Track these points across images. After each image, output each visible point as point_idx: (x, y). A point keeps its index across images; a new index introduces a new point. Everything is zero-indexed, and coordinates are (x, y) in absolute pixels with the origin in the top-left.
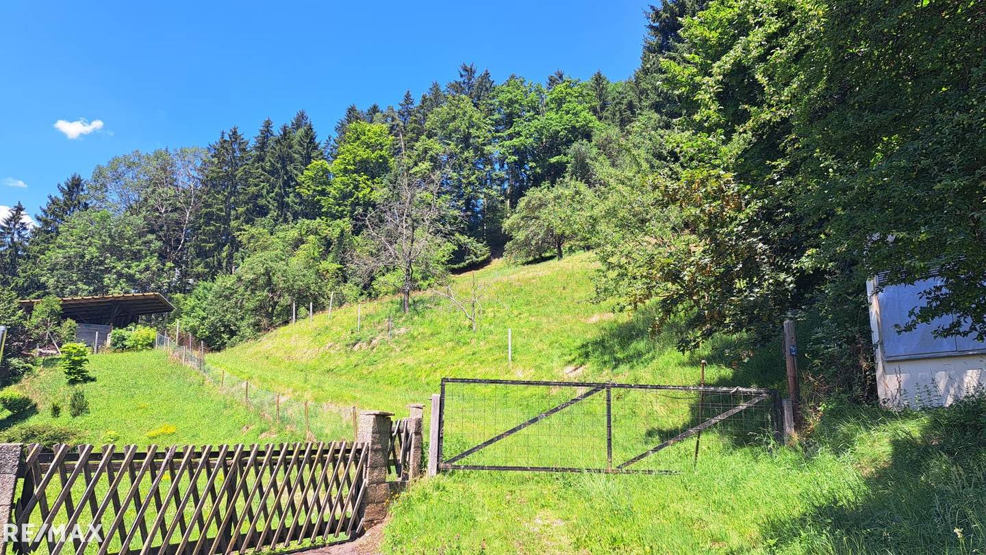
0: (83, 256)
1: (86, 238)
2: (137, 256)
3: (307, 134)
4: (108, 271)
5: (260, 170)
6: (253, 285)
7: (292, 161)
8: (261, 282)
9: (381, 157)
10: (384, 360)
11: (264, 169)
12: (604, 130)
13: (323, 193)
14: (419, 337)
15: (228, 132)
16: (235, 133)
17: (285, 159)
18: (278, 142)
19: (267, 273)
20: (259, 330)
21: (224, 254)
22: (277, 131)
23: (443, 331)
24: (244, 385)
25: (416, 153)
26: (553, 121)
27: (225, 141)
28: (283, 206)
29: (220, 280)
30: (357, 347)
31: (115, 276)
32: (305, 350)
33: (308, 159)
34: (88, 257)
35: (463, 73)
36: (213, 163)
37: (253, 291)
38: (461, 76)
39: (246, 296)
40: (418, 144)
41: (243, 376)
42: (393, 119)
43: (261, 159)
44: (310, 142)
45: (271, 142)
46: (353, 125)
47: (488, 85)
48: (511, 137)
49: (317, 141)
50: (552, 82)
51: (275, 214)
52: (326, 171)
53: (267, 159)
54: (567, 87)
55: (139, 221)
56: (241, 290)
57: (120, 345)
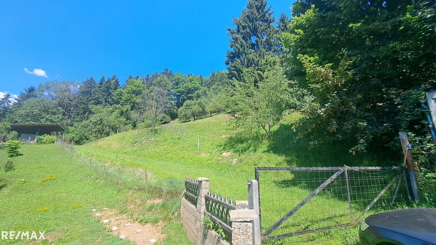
0: (33, 112)
1: (35, 107)
2: (54, 114)
3: (116, 81)
4: (42, 118)
5: (100, 90)
6: (95, 124)
7: (111, 88)
8: (98, 123)
9: (140, 90)
10: (147, 149)
11: (101, 90)
12: (203, 89)
13: (121, 99)
14: (160, 141)
15: (89, 78)
16: (92, 78)
17: (108, 88)
18: (106, 83)
19: (101, 120)
20: (97, 138)
21: (86, 115)
22: (106, 80)
23: (169, 139)
24: (90, 158)
25: (150, 90)
26: (190, 85)
27: (88, 81)
28: (106, 101)
29: (84, 122)
30: (136, 144)
31: (45, 120)
32: (115, 145)
33: (116, 88)
34: (35, 113)
35: (165, 70)
36: (84, 87)
37: (96, 125)
38: (164, 70)
39: (93, 127)
40: (151, 87)
41: (90, 154)
42: (143, 80)
43: (100, 87)
44: (117, 84)
45: (104, 82)
46: (131, 80)
47: (172, 74)
48: (177, 88)
49: (119, 84)
50: (189, 76)
51: (104, 104)
52: (122, 92)
53: (102, 87)
54: (193, 77)
55: (56, 102)
56: (91, 125)
57: (40, 142)
